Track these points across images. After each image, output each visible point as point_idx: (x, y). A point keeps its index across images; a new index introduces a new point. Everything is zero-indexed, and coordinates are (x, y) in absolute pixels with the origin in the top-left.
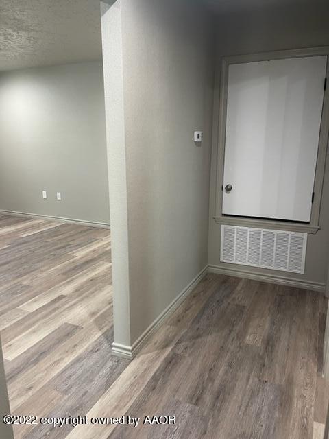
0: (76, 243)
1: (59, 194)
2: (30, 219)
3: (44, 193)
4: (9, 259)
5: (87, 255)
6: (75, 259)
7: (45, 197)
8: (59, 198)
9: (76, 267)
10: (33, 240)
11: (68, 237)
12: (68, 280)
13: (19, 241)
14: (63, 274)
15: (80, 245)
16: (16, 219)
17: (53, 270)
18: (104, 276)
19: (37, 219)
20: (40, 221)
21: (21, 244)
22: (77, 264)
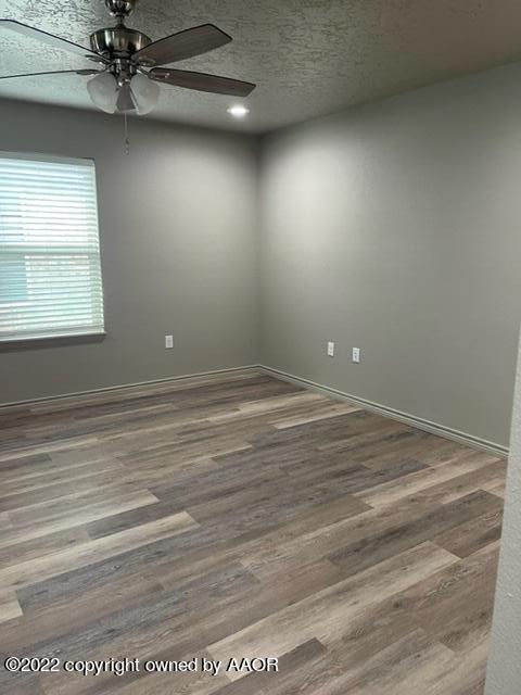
0: (375, 465)
1: (356, 350)
2: (302, 389)
3: (331, 344)
4: (238, 482)
5: (395, 509)
6: (366, 514)
7: (331, 352)
8: (356, 359)
9: (364, 543)
10: (295, 441)
11: (362, 446)
12: (339, 585)
13: (270, 437)
14: (333, 559)
15: (383, 476)
16: (278, 386)
17: (310, 539)
18: (432, 600)
19: (311, 392)
20: (318, 397)
21: (271, 446)
22: (370, 533)
